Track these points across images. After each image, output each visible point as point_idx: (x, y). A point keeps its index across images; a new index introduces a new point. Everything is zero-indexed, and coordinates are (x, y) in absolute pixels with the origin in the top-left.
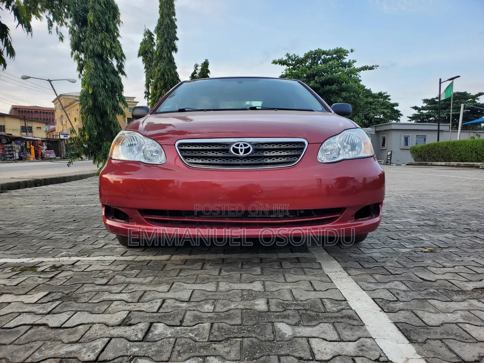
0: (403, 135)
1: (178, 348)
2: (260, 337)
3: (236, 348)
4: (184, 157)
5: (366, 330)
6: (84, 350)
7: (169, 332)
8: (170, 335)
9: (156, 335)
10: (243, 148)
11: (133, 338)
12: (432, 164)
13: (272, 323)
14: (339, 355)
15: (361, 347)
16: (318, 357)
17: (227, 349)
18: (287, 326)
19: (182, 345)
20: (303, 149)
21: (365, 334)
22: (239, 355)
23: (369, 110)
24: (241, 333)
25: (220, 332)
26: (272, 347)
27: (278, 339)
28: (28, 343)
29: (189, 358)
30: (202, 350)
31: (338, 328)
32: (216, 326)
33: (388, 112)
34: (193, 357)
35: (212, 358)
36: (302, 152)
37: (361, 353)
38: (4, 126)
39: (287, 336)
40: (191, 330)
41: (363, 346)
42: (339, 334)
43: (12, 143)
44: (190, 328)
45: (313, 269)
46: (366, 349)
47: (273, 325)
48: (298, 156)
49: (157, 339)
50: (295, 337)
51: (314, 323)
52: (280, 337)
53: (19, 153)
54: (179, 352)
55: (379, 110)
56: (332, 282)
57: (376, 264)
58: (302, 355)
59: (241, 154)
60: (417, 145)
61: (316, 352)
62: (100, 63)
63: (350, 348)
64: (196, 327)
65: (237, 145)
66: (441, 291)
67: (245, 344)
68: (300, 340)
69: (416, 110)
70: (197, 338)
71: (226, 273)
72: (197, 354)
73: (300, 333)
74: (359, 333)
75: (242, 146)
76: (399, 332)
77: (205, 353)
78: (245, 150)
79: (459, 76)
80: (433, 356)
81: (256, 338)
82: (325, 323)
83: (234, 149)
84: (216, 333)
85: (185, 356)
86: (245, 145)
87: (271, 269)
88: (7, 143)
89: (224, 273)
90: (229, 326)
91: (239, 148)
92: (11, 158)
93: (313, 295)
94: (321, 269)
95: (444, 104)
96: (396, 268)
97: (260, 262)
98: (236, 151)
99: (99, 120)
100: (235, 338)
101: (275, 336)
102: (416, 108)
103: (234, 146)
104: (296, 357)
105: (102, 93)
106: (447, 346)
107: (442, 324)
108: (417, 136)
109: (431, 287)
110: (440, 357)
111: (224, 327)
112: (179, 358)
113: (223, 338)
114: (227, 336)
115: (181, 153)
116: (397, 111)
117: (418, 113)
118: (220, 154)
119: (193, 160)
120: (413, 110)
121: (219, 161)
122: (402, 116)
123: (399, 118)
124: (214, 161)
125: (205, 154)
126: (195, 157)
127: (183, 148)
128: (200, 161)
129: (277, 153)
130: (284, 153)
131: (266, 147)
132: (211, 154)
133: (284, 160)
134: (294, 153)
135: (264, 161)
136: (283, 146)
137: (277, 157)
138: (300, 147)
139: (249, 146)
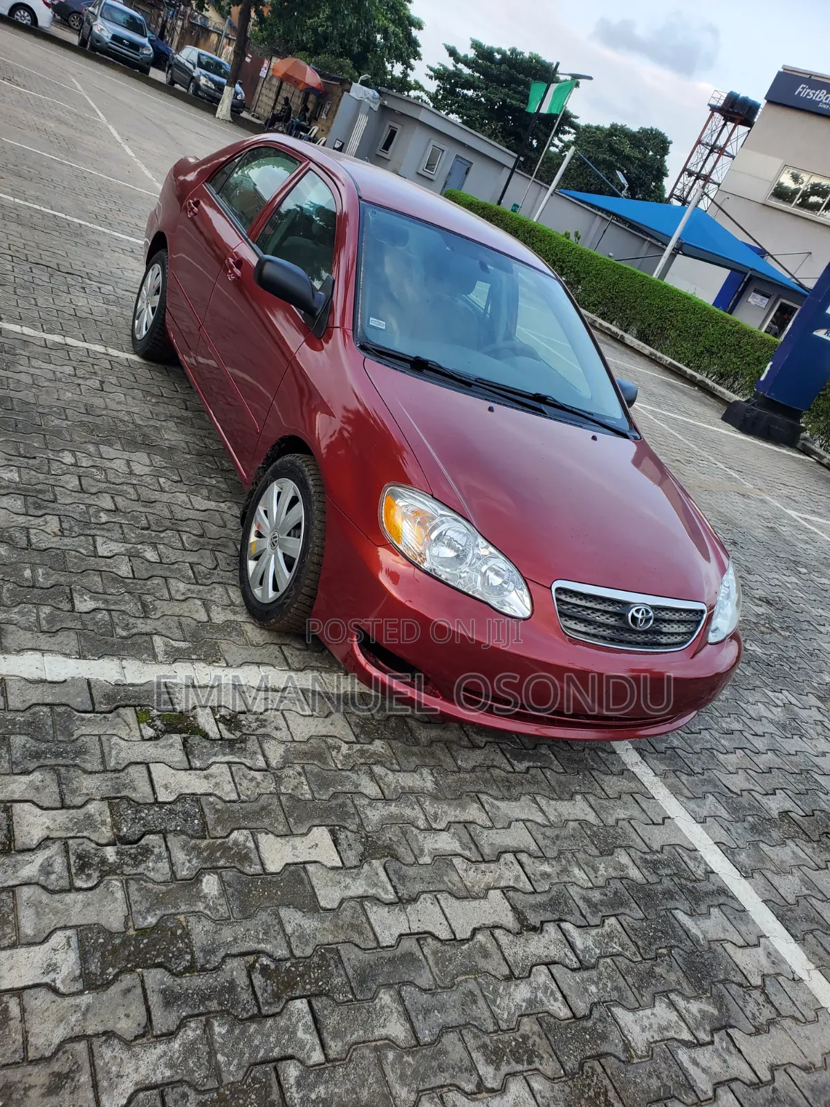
0: (433, 142)
1: (628, 979)
4: (560, 612)
6: (541, 995)
7: (590, 942)
8: (598, 951)
9: (584, 951)
10: (644, 616)
11: (568, 963)
16: (752, 981)
18: (687, 917)
19: (628, 972)
20: (698, 622)
29: (654, 998)
30: (653, 981)
32: (624, 923)
34: (654, 995)
35: (673, 995)
49: (593, 961)
54: (635, 987)
59: (641, 626)
61: (744, 971)
65: (637, 611)
66: (756, 819)
69: (450, 56)
75: (642, 613)
78: (646, 619)
79: (590, 78)
83: (632, 616)
84: (640, 943)
85: (646, 994)
86: (647, 612)
90: (637, 923)
91: (639, 616)
95: (508, 73)
96: (688, 755)
98: (634, 619)
102: (452, 53)
103: (633, 611)
104: (736, 984)
107: (797, 901)
108: (457, 156)
109: (744, 808)
113: (654, 953)
114: (653, 948)
115: (558, 606)
116: (413, 43)
117: (451, 68)
118: (612, 621)
119: (571, 624)
120: (447, 54)
121: (607, 633)
122: (420, 59)
123: (412, 61)
124: (601, 631)
125: (593, 616)
126: (576, 618)
127: (563, 597)
128: (581, 627)
129: (676, 629)
130: (683, 628)
131: (667, 617)
132: (600, 617)
133: (679, 639)
134: (691, 629)
135: (659, 639)
136: (684, 616)
137: (672, 634)
138: (699, 618)
139: (651, 613)
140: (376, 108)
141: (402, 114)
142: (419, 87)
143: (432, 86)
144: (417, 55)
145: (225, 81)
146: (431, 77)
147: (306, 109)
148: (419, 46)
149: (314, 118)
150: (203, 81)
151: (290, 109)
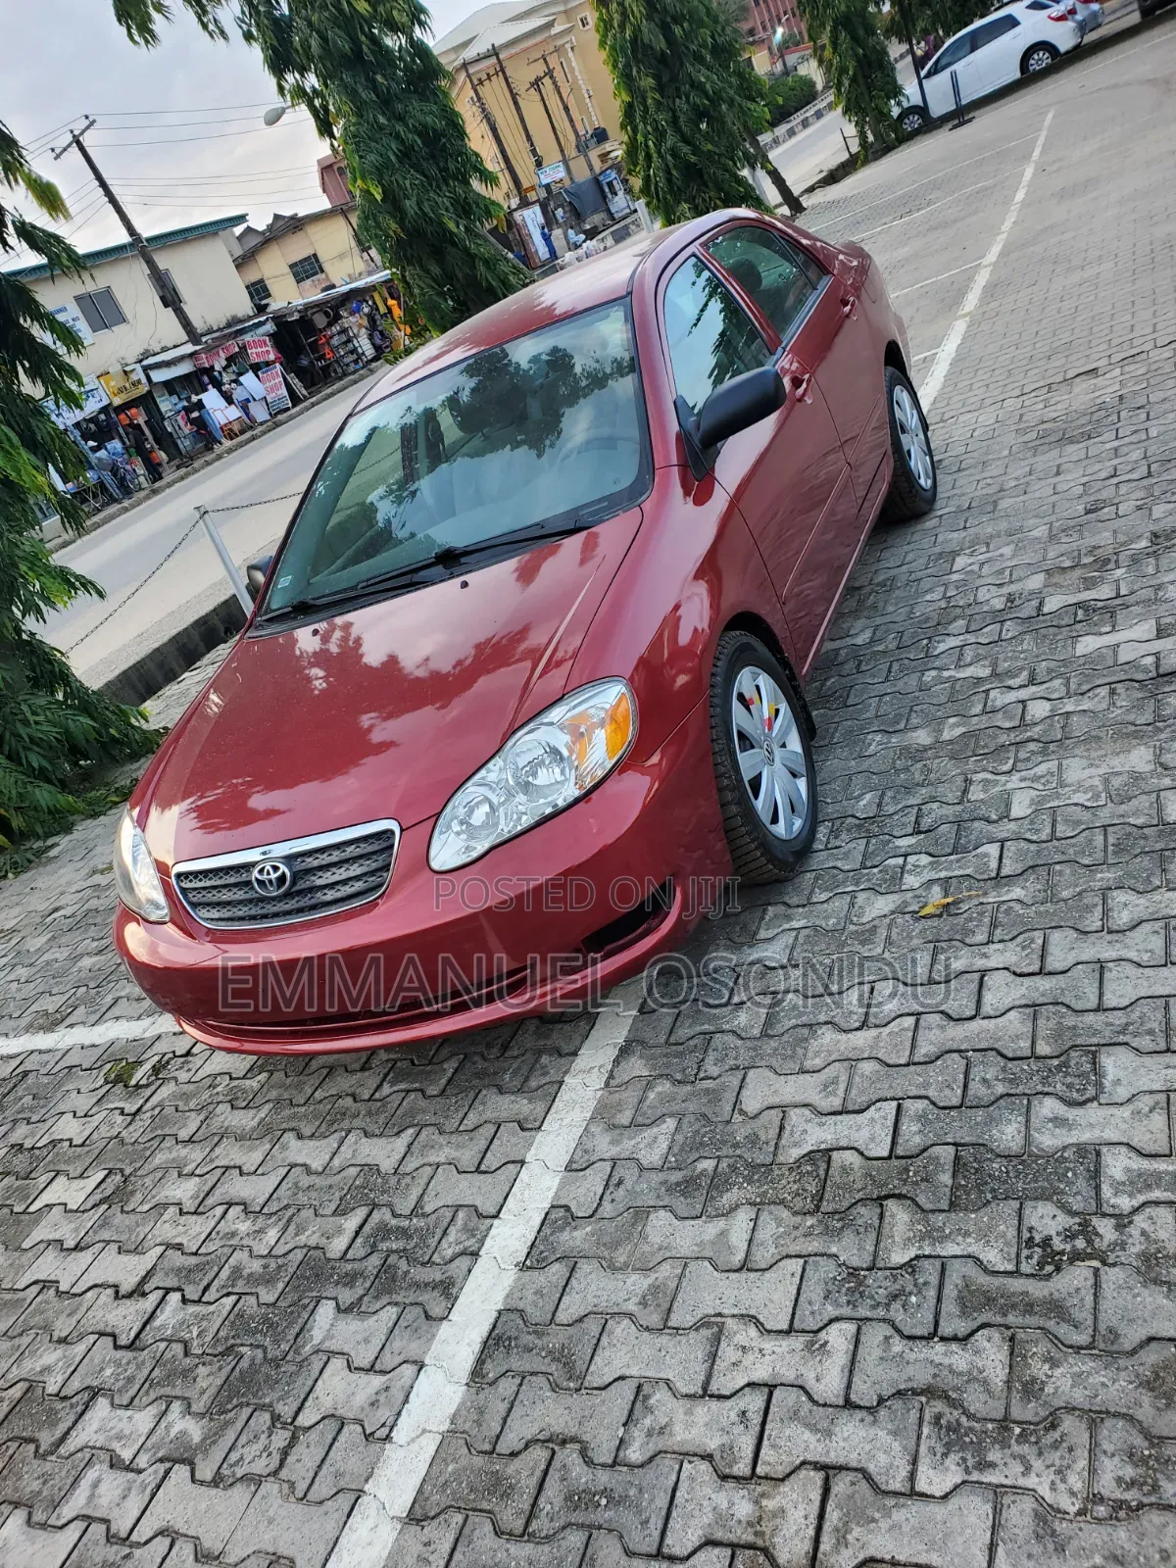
3: (220, 1379)
10: (274, 876)
18: (331, 1313)
22: (211, 1399)
25: (232, 1327)
26: (267, 1378)
27: (290, 1356)
30: (179, 1381)
35: (178, 1404)
36: (391, 856)
38: (315, 255)
39: (308, 1347)
42: (382, 1348)
43: (341, 317)
45: (559, 1055)
48: (386, 869)
50: (317, 1351)
53: (371, 337)
58: (284, 1412)
59: (273, 890)
62: (363, 80)
65: (261, 871)
68: (317, 1359)
74: (414, 1347)
75: (269, 872)
76: (478, 1348)
78: (277, 880)
83: (257, 880)
86: (276, 868)
87: (479, 1063)
88: (330, 325)
89: (383, 1089)
90: (255, 1308)
91: (266, 877)
92: (356, 362)
94: (574, 1054)
98: (263, 884)
99: (436, 270)
103: (255, 873)
104: (273, 1415)
105: (407, 182)
106: (515, 1398)
107: (582, 1319)
113: (223, 1348)
114: (231, 1342)
118: (240, 895)
119: (206, 913)
121: (244, 911)
124: (237, 912)
125: (218, 897)
126: (206, 905)
127: (186, 885)
129: (341, 874)
130: (355, 870)
131: (316, 863)
132: (226, 896)
133: (359, 886)
134: (374, 866)
135: (321, 897)
136: (351, 851)
137: (344, 882)
138: (385, 845)
139: (283, 868)
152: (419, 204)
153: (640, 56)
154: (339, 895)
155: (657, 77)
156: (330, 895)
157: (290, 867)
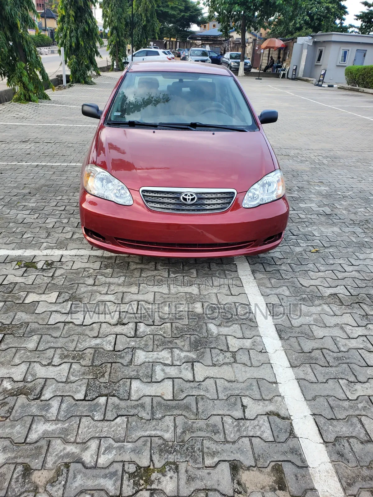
0: (342, 48)
1: (156, 342)
2: (200, 335)
3: (187, 343)
4: (146, 201)
5: (258, 331)
6: (104, 343)
7: (148, 330)
8: (149, 333)
9: (141, 332)
10: (190, 197)
11: (129, 335)
12: (363, 90)
13: (206, 323)
14: (242, 349)
15: (254, 343)
16: (231, 350)
17: (183, 344)
18: (214, 326)
19: (158, 340)
20: (233, 197)
21: (257, 334)
22: (189, 347)
23: (312, 4)
24: (189, 332)
25: (177, 330)
26: (206, 342)
27: (210, 336)
28: (69, 336)
29: (163, 350)
30: (169, 344)
31: (243, 328)
32: (174, 325)
33: (333, 8)
34: (165, 348)
35: (176, 349)
36: (232, 200)
37: (253, 347)
39: (214, 334)
40: (160, 329)
41: (255, 342)
42: (243, 333)
44: (159, 327)
45: (231, 271)
46: (256, 344)
47: (206, 325)
48: (229, 203)
49: (143, 336)
50: (219, 335)
51: (230, 324)
52: (210, 335)
54: (157, 345)
55: (323, 4)
56: (243, 286)
57: (275, 267)
58: (222, 348)
59: (189, 202)
60: (354, 66)
61: (230, 346)
63: (248, 343)
64: (162, 326)
65: (186, 195)
66: (309, 296)
67: (192, 340)
68: (221, 337)
69: (365, 6)
70: (165, 335)
71: (174, 276)
72: (167, 346)
73: (221, 332)
74: (254, 333)
75: (189, 196)
76: (276, 332)
77: (171, 346)
78: (191, 199)
80: (289, 348)
81: (197, 335)
82: (236, 324)
83: (183, 198)
84: (175, 332)
85: (161, 348)
86: (192, 195)
87: (203, 271)
89: (172, 275)
90: (181, 326)
91: (187, 197)
93: (230, 299)
94: (236, 271)
96: (287, 272)
97: (195, 262)
98: (185, 199)
100: (186, 335)
101: (208, 334)
103: (183, 195)
104: (219, 350)
106: (298, 342)
107: (301, 326)
108: (357, 50)
109: (304, 292)
110: (293, 349)
111: (179, 327)
112: (158, 349)
113: (180, 336)
114: (181, 334)
115: (144, 198)
117: (367, 11)
118: (173, 201)
119: (153, 205)
120: (363, 6)
121: (172, 207)
122: (348, 14)
123: (344, 17)
124: (169, 206)
125: (162, 200)
126: (154, 202)
127: (146, 194)
128: (158, 206)
129: (214, 201)
130: (219, 201)
131: (206, 197)
132: (166, 200)
133: (219, 206)
134: (226, 201)
135: (205, 207)
136: (219, 195)
137: (214, 204)
138: (231, 196)
139: (195, 196)
140: (311, 44)
141: (324, 42)
142: (351, 26)
143: (359, 23)
144: (346, 13)
145: (239, 60)
146: (357, 19)
147: (279, 58)
148: (346, 8)
149: (284, 60)
150: (232, 64)
151: (274, 61)
152: (11, 10)
153: (73, 3)
154: (212, 208)
155: (76, 13)
156: (208, 207)
157: (197, 196)
